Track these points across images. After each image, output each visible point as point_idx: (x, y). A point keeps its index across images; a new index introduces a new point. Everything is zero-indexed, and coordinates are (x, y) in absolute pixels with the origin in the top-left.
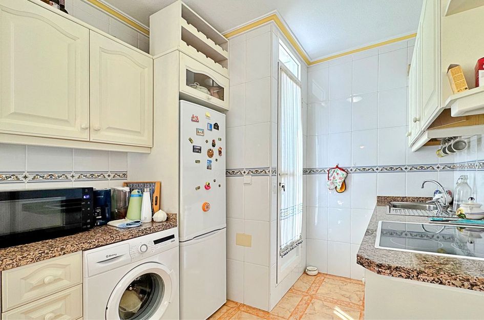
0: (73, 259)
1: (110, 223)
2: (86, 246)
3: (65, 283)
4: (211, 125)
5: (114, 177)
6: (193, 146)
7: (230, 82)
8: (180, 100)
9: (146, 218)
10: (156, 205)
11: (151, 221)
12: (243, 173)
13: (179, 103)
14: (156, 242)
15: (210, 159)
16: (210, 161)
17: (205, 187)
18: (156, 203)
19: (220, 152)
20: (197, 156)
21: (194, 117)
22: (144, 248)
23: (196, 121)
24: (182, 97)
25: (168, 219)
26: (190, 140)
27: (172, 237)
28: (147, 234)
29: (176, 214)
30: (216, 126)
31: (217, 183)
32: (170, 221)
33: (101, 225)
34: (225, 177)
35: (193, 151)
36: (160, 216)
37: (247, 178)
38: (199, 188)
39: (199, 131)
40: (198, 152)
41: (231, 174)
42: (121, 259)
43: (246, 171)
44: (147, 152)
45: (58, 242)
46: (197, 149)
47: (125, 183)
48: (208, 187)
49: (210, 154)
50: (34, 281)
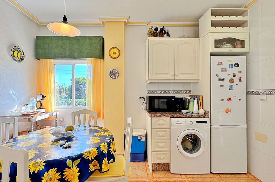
0: (167, 119)
1: (182, 111)
2: (171, 116)
3: (165, 126)
4: (232, 65)
5: (186, 92)
6: (219, 78)
7: (250, 34)
8: (210, 56)
9: (195, 111)
10: (200, 106)
11: (197, 113)
12: (260, 93)
13: (210, 58)
14: (197, 122)
15: (231, 84)
16: (232, 86)
17: (228, 100)
18: (200, 105)
19: (240, 80)
20: (221, 83)
21: (219, 63)
22: (191, 123)
23: (221, 65)
24: (212, 55)
25: (205, 113)
26: (217, 75)
27: (206, 122)
28: (193, 117)
29: (209, 112)
30: (237, 65)
31: (238, 98)
32: (206, 115)
33: (179, 111)
34: (246, 95)
35: (219, 81)
36: (201, 111)
37: (263, 96)
38: (223, 100)
39: (223, 70)
40: (222, 81)
41: (251, 93)
42: (182, 124)
43: (262, 91)
44: (198, 82)
45: (164, 114)
46: (222, 79)
47: (190, 95)
48: (229, 100)
49: (232, 81)
50: (158, 123)
